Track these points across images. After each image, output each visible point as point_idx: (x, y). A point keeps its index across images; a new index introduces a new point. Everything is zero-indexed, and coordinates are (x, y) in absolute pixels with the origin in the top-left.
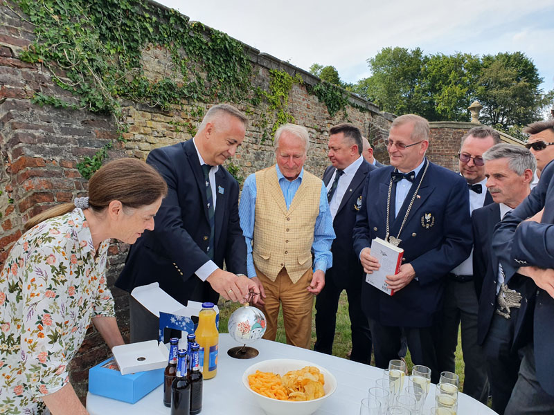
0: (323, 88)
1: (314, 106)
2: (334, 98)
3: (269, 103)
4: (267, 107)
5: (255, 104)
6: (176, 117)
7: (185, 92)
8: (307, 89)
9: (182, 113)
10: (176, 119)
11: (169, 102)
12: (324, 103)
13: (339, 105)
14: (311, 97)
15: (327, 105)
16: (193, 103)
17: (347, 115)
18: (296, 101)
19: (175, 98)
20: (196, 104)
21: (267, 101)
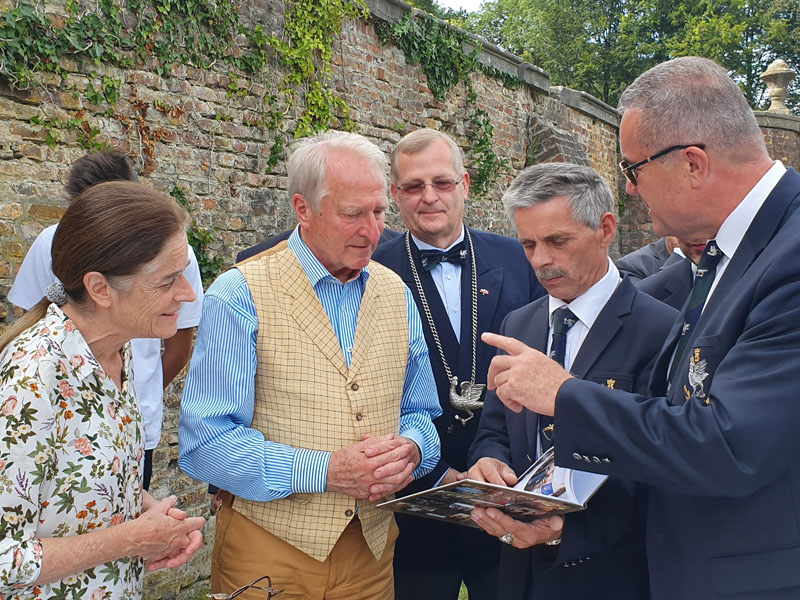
0: (416, 28)
1: (395, 75)
2: (444, 55)
3: (283, 67)
4: (281, 76)
5: (249, 70)
6: (47, 107)
7: (72, 39)
8: (378, 32)
9: (62, 96)
10: (46, 110)
11: (31, 66)
12: (418, 67)
13: (456, 71)
14: (387, 53)
15: (426, 71)
16: (91, 69)
17: (474, 97)
18: (350, 60)
19: (45, 57)
20: (100, 72)
21: (279, 62)
